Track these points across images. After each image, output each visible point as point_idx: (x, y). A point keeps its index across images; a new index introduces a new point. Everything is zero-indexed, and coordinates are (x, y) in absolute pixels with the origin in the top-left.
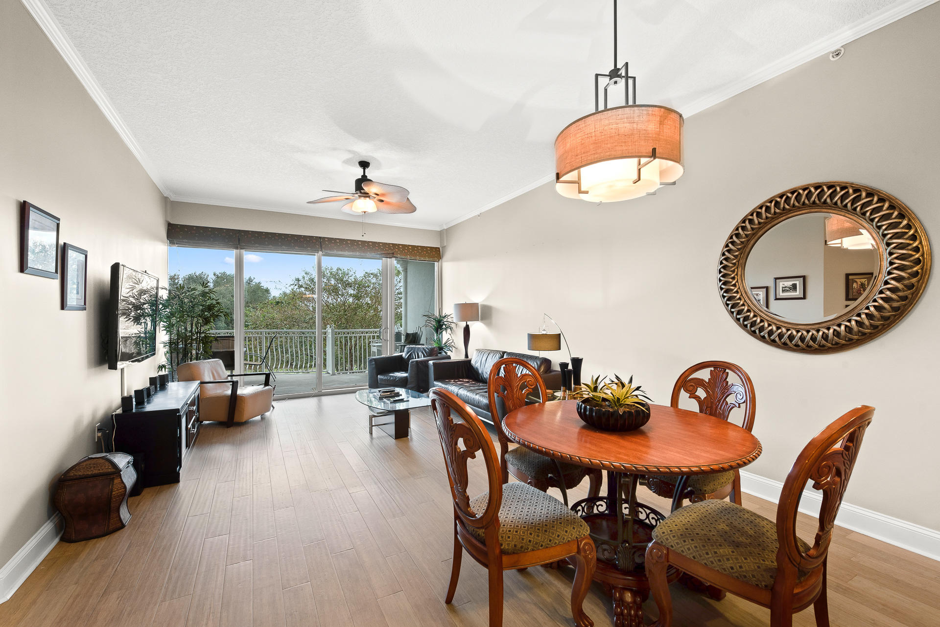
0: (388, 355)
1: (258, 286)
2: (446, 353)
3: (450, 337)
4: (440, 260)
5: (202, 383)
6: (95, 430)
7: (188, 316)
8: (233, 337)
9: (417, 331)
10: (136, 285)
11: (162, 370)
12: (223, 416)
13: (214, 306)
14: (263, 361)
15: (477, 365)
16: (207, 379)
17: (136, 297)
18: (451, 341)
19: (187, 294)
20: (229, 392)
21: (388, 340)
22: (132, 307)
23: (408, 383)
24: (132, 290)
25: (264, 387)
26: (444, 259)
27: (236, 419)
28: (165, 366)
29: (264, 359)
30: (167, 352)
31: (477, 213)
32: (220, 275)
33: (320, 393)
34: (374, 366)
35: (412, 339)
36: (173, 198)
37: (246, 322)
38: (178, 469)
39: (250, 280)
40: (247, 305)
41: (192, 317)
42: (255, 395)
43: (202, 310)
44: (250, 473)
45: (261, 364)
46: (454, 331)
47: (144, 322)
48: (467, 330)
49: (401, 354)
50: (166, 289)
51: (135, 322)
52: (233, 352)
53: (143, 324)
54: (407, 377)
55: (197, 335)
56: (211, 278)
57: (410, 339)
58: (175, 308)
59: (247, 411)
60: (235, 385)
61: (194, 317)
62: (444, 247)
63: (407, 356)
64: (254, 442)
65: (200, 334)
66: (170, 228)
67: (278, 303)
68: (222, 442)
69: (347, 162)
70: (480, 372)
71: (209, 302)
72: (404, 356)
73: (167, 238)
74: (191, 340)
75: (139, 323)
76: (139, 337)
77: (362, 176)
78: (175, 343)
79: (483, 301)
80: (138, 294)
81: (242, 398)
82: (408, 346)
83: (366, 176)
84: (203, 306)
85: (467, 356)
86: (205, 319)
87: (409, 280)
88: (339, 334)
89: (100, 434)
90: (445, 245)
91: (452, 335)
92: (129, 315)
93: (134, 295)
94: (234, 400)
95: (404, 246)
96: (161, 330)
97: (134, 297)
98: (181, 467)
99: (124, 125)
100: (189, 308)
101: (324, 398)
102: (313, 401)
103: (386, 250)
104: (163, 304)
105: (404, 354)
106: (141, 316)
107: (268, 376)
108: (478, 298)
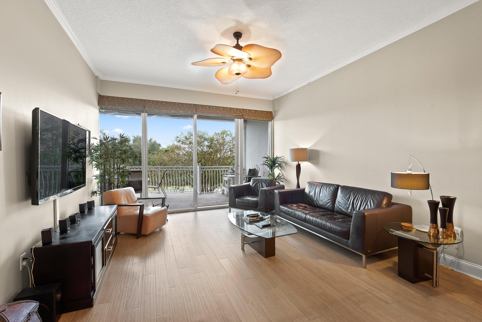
0: (239, 184)
1: (155, 143)
2: (279, 183)
3: (281, 172)
4: (273, 120)
5: (119, 206)
6: (20, 260)
7: (111, 157)
8: (141, 171)
9: (255, 168)
10: (76, 136)
11: (94, 195)
12: (134, 230)
13: (128, 151)
14: (159, 186)
15: (311, 194)
16: (124, 202)
17: (75, 144)
18: (282, 175)
19: (111, 142)
20: (138, 212)
21: (238, 174)
22: (73, 151)
23: (258, 205)
24: (73, 139)
25: (162, 207)
26: (275, 119)
27: (143, 233)
28: (96, 192)
29: (160, 184)
30: (99, 182)
31: (305, 83)
32: (136, 137)
33: (196, 209)
34: (233, 192)
35: (253, 173)
36: (102, 77)
37: (149, 162)
38: (92, 294)
39: (151, 140)
40: (149, 152)
41: (114, 158)
42: (156, 214)
43: (120, 154)
44: (153, 282)
45: (158, 188)
46: (284, 168)
47: (81, 162)
48: (298, 168)
49: (249, 183)
50: (96, 139)
51: (74, 162)
52: (141, 181)
53: (81, 164)
54: (257, 201)
55: (118, 170)
56: (132, 139)
57: (252, 173)
58: (103, 152)
59: (150, 227)
60: (142, 207)
61: (115, 158)
62: (275, 111)
63: (253, 185)
64: (156, 253)
65: (119, 170)
66: (100, 98)
67: (166, 151)
68: (132, 254)
69: (224, 34)
70: (315, 199)
71: (124, 148)
72: (251, 184)
73: (98, 105)
74: (114, 174)
75: (78, 163)
76: (78, 171)
77: (236, 45)
78: (103, 176)
79: (311, 147)
80: (77, 143)
81: (147, 217)
82: (254, 178)
83: (239, 45)
84: (121, 151)
85: (298, 186)
86: (122, 159)
87: (247, 135)
88: (204, 169)
89: (24, 263)
90: (277, 109)
91: (282, 170)
92: (71, 157)
93: (74, 143)
94: (141, 217)
95: (249, 110)
96: (93, 167)
97: (74, 144)
98: (94, 292)
99: (69, 26)
100: (112, 152)
101: (199, 213)
102: (191, 214)
103: (238, 113)
104: (94, 149)
105: (251, 183)
106: (79, 157)
107: (164, 199)
108: (307, 145)
